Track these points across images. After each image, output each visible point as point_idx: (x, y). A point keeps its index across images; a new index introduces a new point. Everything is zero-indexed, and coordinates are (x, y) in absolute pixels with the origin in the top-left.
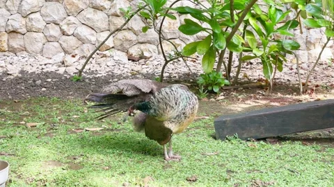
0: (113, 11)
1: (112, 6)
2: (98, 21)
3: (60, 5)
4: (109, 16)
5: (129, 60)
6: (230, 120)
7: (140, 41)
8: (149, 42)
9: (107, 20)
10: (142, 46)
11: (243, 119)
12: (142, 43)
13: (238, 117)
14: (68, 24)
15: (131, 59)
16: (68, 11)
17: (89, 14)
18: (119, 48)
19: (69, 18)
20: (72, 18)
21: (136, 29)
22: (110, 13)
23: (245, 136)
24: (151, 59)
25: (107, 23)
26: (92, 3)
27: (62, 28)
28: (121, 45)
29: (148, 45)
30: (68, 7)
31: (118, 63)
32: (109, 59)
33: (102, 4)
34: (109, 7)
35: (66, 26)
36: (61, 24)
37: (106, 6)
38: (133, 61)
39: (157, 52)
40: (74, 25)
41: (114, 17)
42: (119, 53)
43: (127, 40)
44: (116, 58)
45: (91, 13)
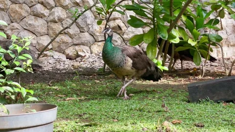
0: (51, 18)
1: (50, 14)
2: (38, 26)
3: (5, 13)
4: (48, 22)
5: (67, 58)
6: (202, 85)
7: (75, 43)
8: (83, 44)
9: (46, 26)
10: (77, 48)
11: (214, 84)
12: (76, 45)
13: (208, 83)
14: (12, 30)
15: (69, 58)
16: (12, 19)
17: (31, 20)
18: (57, 49)
19: (13, 24)
20: (15, 25)
21: (71, 33)
22: (49, 19)
23: (215, 99)
24: (86, 58)
25: (46, 28)
26: (33, 11)
27: (7, 32)
28: (59, 47)
29: (82, 46)
30: (12, 15)
31: (59, 61)
32: (49, 58)
33: (42, 12)
34: (48, 15)
35: (10, 31)
36: (5, 29)
37: (45, 14)
38: (70, 59)
39: (89, 52)
40: (17, 30)
41: (53, 23)
42: (56, 53)
43: (64, 42)
44: (56, 57)
45: (32, 20)
